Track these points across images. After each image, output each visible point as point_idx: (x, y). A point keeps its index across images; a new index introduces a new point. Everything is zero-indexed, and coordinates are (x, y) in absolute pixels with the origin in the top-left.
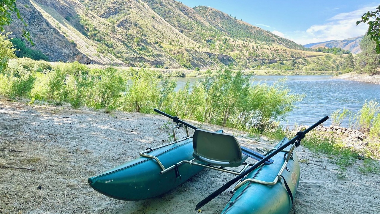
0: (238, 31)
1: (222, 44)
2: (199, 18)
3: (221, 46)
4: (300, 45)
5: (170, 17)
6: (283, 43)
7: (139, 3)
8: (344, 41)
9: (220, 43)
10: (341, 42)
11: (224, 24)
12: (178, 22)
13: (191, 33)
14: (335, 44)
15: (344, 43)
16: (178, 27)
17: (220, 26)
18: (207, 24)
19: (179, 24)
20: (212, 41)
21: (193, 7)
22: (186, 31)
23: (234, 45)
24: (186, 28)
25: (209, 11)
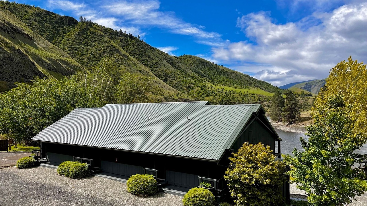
0: (219, 76)
1: (200, 90)
2: (183, 67)
3: (199, 92)
4: (276, 87)
5: (157, 67)
6: (259, 86)
7: (129, 59)
8: (322, 81)
9: (198, 89)
10: (320, 81)
11: (206, 71)
12: (163, 72)
13: (174, 81)
14: (314, 84)
15: (322, 82)
16: (163, 76)
17: (202, 72)
18: (190, 72)
19: (163, 73)
20: (191, 87)
21: (179, 56)
22: (170, 79)
23: (210, 91)
24: (169, 77)
25: (193, 60)
